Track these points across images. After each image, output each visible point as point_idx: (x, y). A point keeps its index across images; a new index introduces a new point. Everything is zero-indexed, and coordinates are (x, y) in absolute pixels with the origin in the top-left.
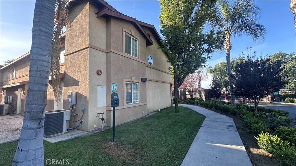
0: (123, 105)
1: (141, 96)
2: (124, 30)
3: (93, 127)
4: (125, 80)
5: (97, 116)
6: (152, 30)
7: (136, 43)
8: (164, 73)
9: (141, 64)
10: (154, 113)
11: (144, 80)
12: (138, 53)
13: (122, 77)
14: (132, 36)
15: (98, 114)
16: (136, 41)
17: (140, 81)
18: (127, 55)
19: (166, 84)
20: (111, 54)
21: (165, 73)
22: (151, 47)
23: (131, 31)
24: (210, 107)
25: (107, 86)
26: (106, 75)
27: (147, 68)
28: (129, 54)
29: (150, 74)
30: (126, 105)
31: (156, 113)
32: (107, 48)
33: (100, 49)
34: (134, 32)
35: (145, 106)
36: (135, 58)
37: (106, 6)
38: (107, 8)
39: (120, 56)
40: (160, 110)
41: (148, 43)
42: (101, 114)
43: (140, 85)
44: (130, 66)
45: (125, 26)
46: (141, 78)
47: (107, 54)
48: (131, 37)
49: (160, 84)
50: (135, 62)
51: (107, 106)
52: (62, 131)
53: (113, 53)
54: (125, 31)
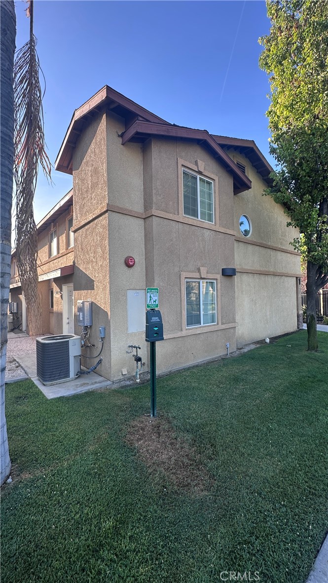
0: (182, 330)
1: (222, 308)
2: (181, 162)
3: (121, 374)
4: (184, 275)
5: (127, 352)
6: (249, 152)
7: (210, 189)
8: (279, 253)
9: (222, 236)
10: (253, 347)
11: (228, 274)
12: (216, 212)
13: (177, 269)
14: (200, 173)
15: (130, 347)
16: (209, 183)
17: (219, 276)
18: (190, 219)
19: (286, 279)
20: (152, 220)
21: (283, 253)
22: (245, 194)
23: (196, 163)
26: (145, 266)
27: (236, 244)
28: (194, 216)
29: (243, 257)
30: (186, 330)
31: (258, 346)
32: (145, 208)
33: (131, 211)
34: (204, 164)
35: (232, 330)
36: (207, 223)
37: (138, 115)
38: (141, 119)
39: (172, 222)
40: (268, 340)
41: (240, 186)
43: (219, 285)
44: (197, 243)
45: (183, 154)
46: (222, 269)
47: (145, 222)
48: (199, 176)
49: (269, 279)
50: (207, 233)
52: (67, 375)
53: (157, 218)
54: (182, 165)
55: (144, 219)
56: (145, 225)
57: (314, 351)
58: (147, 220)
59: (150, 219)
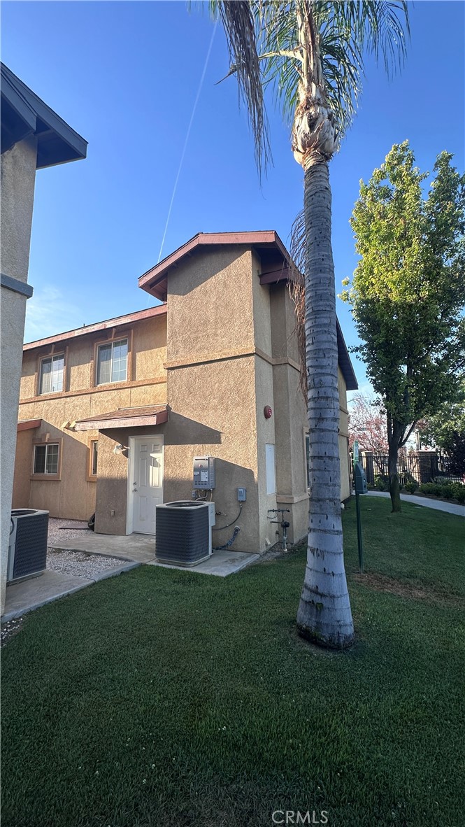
3: (265, 544)
4: (305, 429)
5: (268, 518)
13: (300, 423)
25: (276, 445)
26: (275, 418)
30: (306, 491)
40: (343, 506)
47: (274, 369)
51: (278, 494)
53: (290, 367)
55: (273, 365)
56: (273, 372)
57: (399, 512)
58: (277, 368)
59: (283, 367)
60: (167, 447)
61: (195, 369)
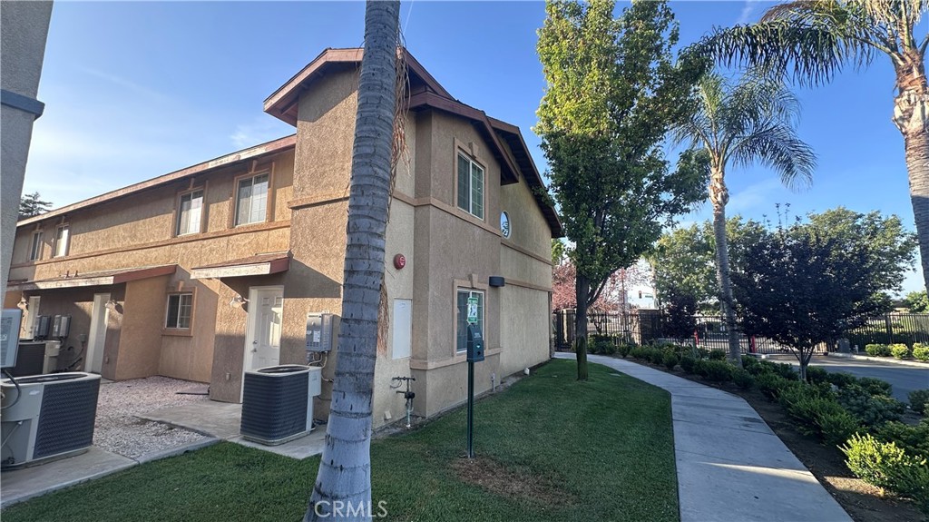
0: (453, 356)
1: (489, 325)
2: (458, 142)
3: (383, 418)
4: (457, 282)
5: (391, 387)
6: (513, 139)
7: (480, 177)
8: (534, 261)
9: (490, 236)
10: (514, 380)
11: (496, 283)
12: (485, 208)
13: (450, 275)
14: (473, 158)
15: (394, 379)
16: (479, 171)
17: (487, 286)
18: (457, 210)
19: (540, 293)
20: (429, 211)
21: (538, 262)
22: (510, 187)
23: (470, 146)
24: (668, 366)
25: (414, 300)
26: (412, 268)
27: (502, 247)
28: (464, 208)
29: (508, 267)
30: (458, 355)
31: (519, 379)
32: (416, 193)
33: (403, 195)
34: (478, 149)
35: (496, 357)
36: (478, 220)
37: (426, 84)
38: (429, 89)
39: (447, 215)
40: (528, 371)
41: (507, 177)
42: (404, 379)
43: (487, 298)
44: (468, 243)
45: (459, 133)
46: (490, 278)
47: (415, 211)
48: (471, 162)
49: (525, 292)
50: (478, 231)
51: (413, 358)
52: (303, 428)
53: (434, 209)
54: (459, 147)
55: (414, 207)
56: (415, 214)
57: (584, 381)
58: (420, 211)
59: (426, 209)
60: (287, 300)
61: (320, 209)
